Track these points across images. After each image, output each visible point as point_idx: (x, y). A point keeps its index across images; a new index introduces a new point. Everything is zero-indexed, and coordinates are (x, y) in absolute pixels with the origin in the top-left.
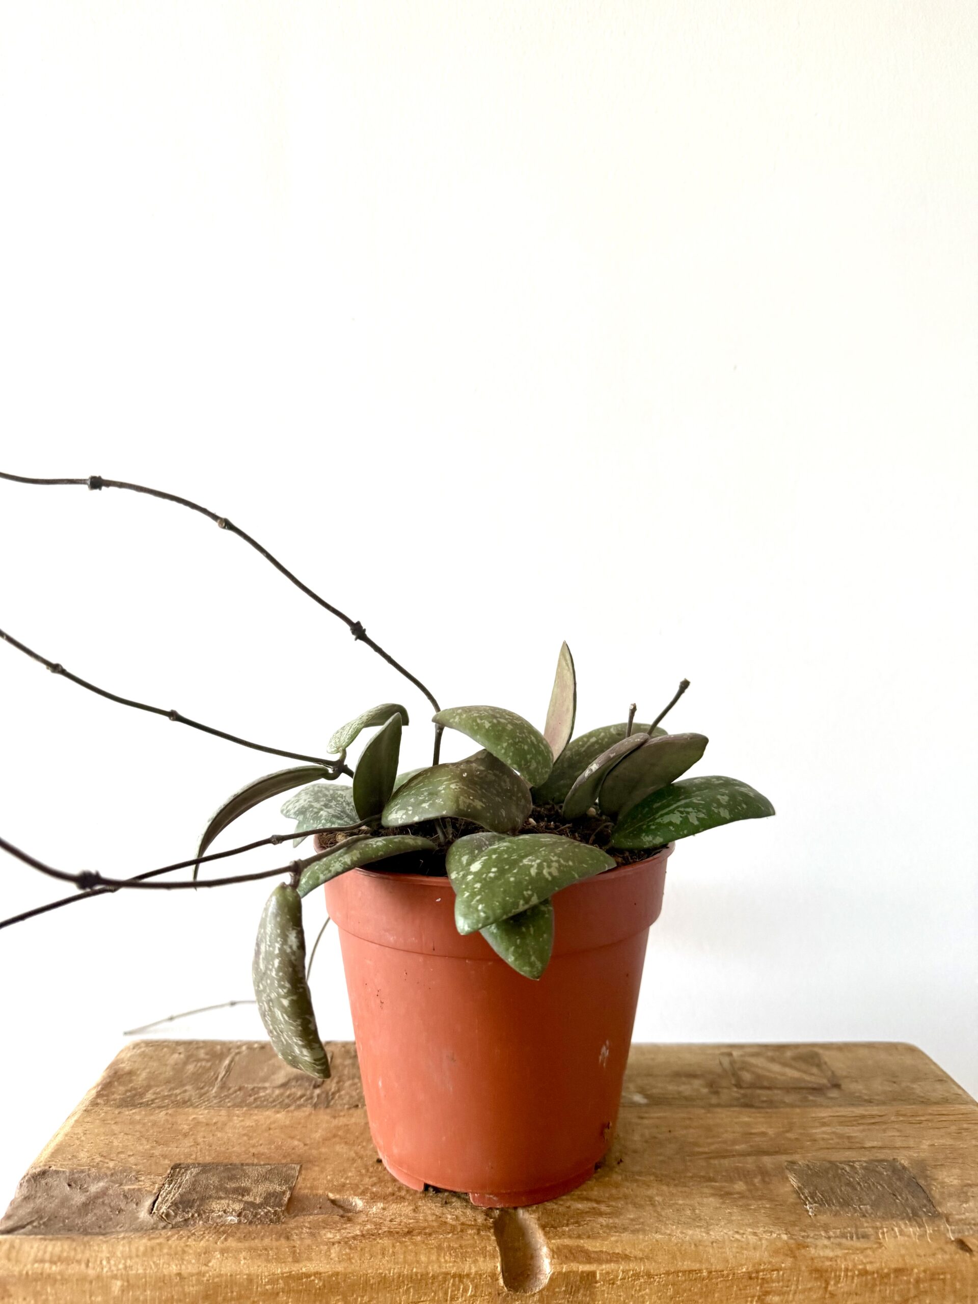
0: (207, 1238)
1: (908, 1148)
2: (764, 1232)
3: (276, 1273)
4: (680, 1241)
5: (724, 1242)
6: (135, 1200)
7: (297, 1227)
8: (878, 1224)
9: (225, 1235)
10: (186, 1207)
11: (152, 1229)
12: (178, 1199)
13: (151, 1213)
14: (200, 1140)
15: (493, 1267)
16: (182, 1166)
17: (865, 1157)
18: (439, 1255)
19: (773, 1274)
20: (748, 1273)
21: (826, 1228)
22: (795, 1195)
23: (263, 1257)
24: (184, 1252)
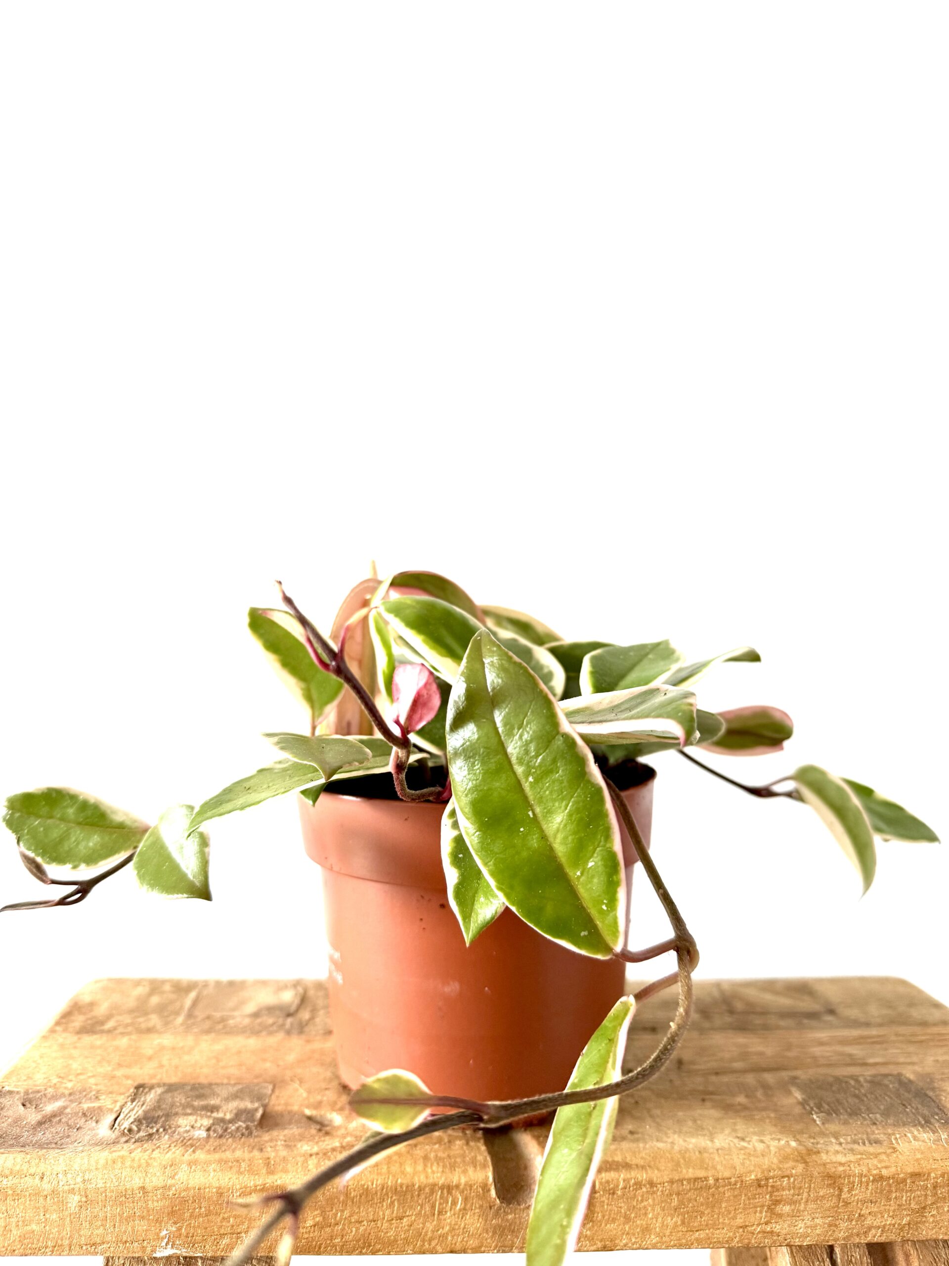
0: (174, 1150)
1: (913, 1064)
2: (772, 1139)
3: (249, 1185)
4: (683, 1148)
5: (730, 1149)
6: (94, 1118)
7: (271, 1140)
8: (890, 1131)
9: (194, 1148)
10: (150, 1123)
11: (114, 1143)
12: (141, 1117)
13: (112, 1129)
14: (165, 1061)
15: (484, 1177)
16: (146, 1086)
17: (869, 1072)
18: (425, 1166)
19: (784, 1181)
20: (757, 1180)
21: (836, 1136)
22: (800, 1107)
23: (235, 1170)
24: (148, 1165)
